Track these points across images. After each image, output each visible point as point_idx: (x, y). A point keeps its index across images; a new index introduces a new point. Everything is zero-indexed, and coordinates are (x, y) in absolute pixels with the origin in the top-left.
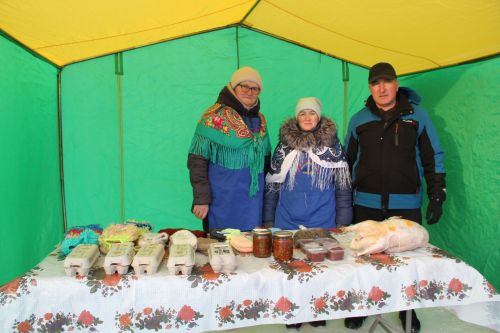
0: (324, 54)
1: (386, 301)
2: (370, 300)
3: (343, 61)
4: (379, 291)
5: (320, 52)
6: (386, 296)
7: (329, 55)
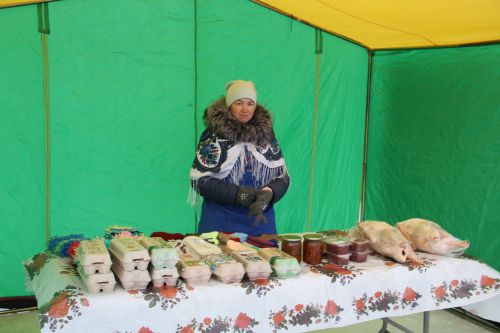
0: (296, 19)
1: (419, 301)
2: (404, 301)
3: (317, 28)
4: (412, 291)
5: (292, 17)
6: (418, 296)
7: (302, 22)
